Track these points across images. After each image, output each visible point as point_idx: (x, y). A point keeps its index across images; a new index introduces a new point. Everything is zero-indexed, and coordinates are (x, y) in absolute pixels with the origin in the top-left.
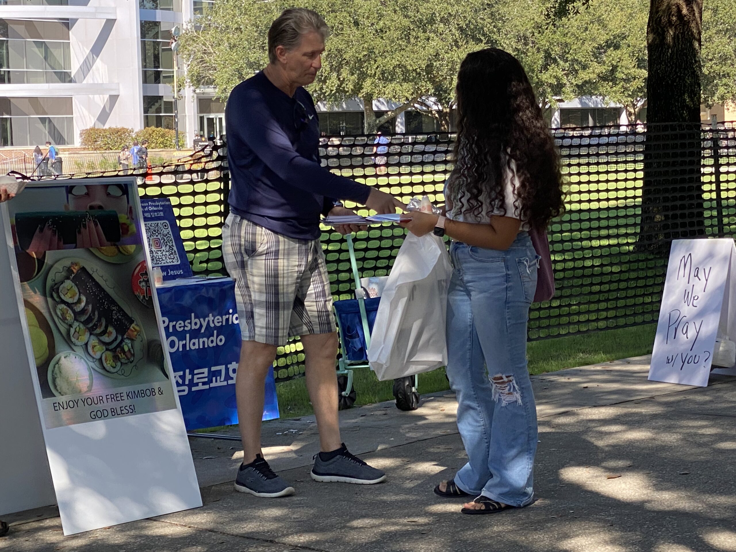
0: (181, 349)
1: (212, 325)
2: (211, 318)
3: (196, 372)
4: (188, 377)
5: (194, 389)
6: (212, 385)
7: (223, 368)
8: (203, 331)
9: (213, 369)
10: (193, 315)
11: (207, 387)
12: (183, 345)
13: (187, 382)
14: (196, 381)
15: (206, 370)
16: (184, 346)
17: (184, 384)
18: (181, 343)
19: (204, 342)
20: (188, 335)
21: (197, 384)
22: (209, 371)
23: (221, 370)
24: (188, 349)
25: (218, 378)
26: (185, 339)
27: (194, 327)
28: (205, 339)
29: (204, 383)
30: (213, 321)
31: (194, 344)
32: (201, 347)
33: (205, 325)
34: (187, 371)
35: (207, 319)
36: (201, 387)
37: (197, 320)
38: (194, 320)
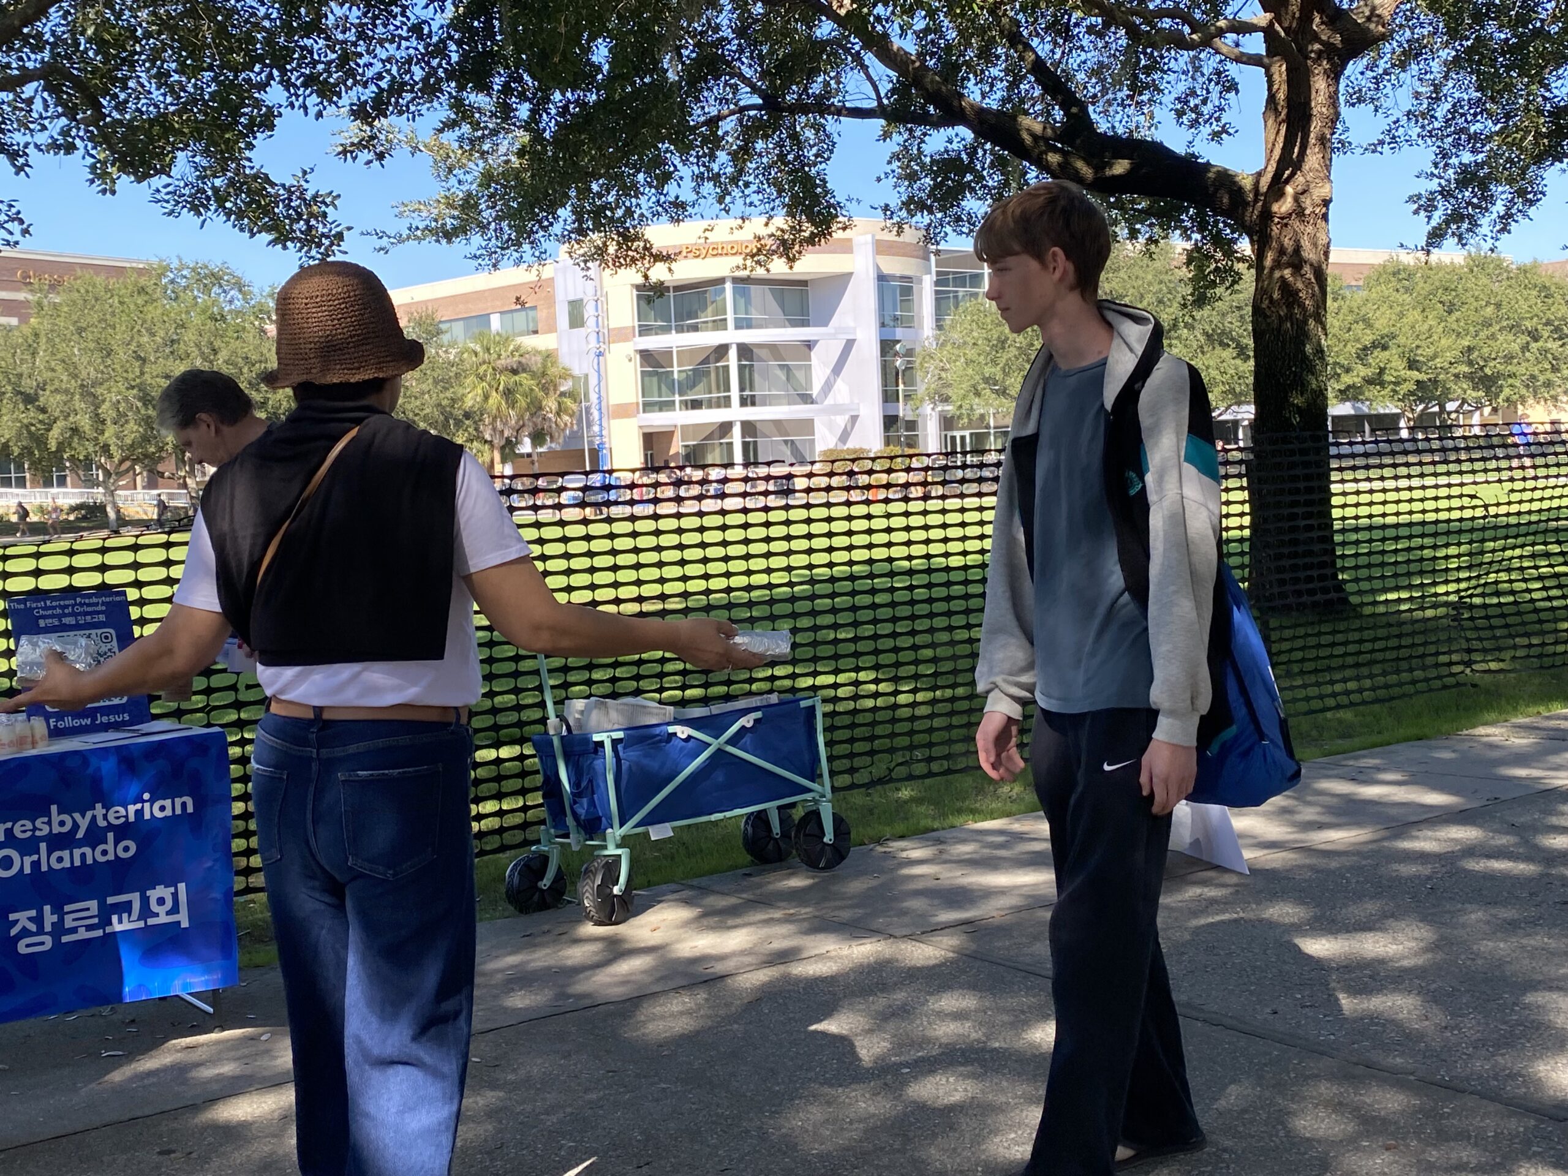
0: (27, 870)
1: (102, 823)
2: (99, 810)
3: (67, 908)
4: (50, 918)
5: (65, 939)
6: (108, 930)
7: (135, 898)
8: (80, 835)
9: (111, 900)
10: (54, 808)
11: (99, 933)
12: (33, 863)
13: (48, 928)
14: (69, 923)
15: (93, 905)
16: (36, 865)
17: (41, 931)
18: (28, 860)
19: (83, 856)
20: (43, 846)
21: (74, 930)
22: (102, 905)
23: (129, 903)
24: (44, 868)
25: (125, 916)
26: (38, 852)
27: (56, 829)
28: (87, 850)
29: (89, 928)
30: (105, 817)
31: (60, 860)
32: (77, 863)
33: (84, 823)
34: (47, 908)
35: (89, 814)
36: (83, 934)
37: (65, 817)
38: (56, 818)
